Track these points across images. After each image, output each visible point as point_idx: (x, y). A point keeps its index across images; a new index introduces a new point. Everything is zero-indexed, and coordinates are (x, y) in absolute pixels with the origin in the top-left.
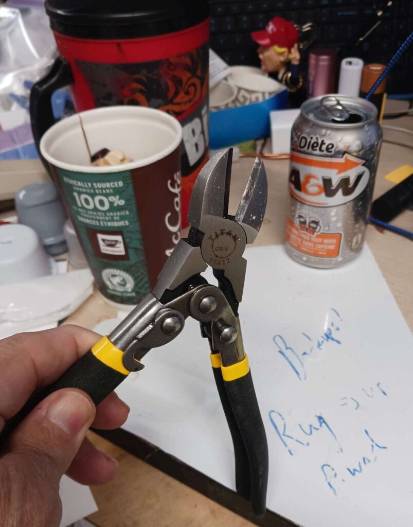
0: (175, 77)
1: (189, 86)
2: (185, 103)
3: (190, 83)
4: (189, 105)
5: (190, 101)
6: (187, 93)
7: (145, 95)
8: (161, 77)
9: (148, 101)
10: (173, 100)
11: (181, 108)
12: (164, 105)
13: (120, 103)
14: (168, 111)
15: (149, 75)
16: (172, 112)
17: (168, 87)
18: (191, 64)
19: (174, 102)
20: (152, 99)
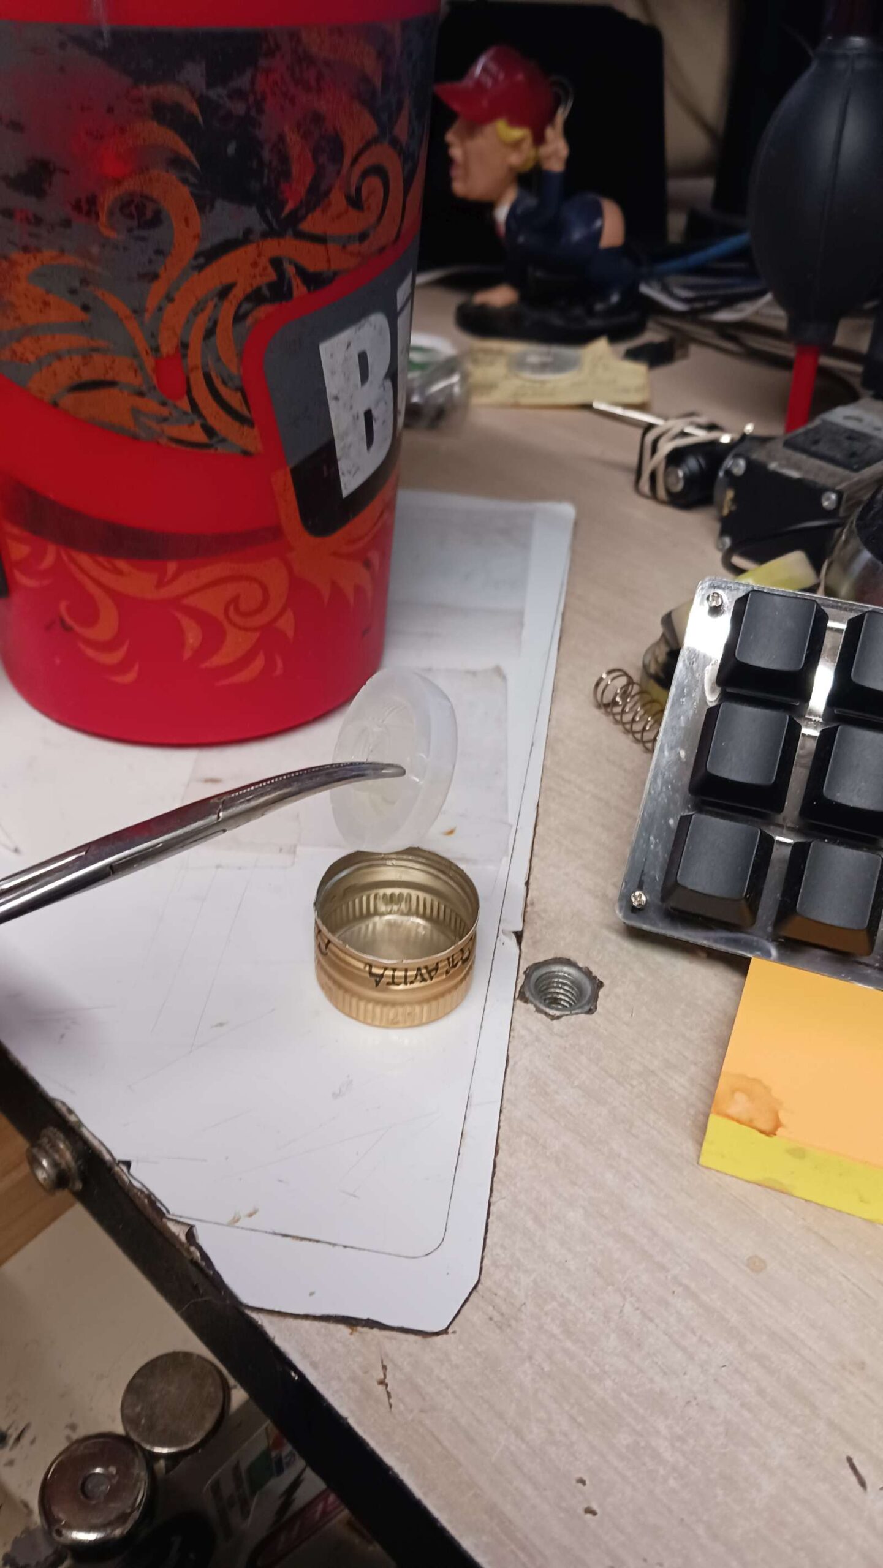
1: (365, 175)
2: (344, 241)
3: (366, 160)
4: (356, 253)
7: (192, 179)
8: (261, 111)
9: (201, 209)
10: (304, 217)
11: (329, 261)
12: (265, 235)
13: (85, 207)
14: (276, 263)
15: (212, 94)
16: (294, 271)
17: (284, 159)
18: (378, 82)
19: (305, 226)
20: (219, 204)
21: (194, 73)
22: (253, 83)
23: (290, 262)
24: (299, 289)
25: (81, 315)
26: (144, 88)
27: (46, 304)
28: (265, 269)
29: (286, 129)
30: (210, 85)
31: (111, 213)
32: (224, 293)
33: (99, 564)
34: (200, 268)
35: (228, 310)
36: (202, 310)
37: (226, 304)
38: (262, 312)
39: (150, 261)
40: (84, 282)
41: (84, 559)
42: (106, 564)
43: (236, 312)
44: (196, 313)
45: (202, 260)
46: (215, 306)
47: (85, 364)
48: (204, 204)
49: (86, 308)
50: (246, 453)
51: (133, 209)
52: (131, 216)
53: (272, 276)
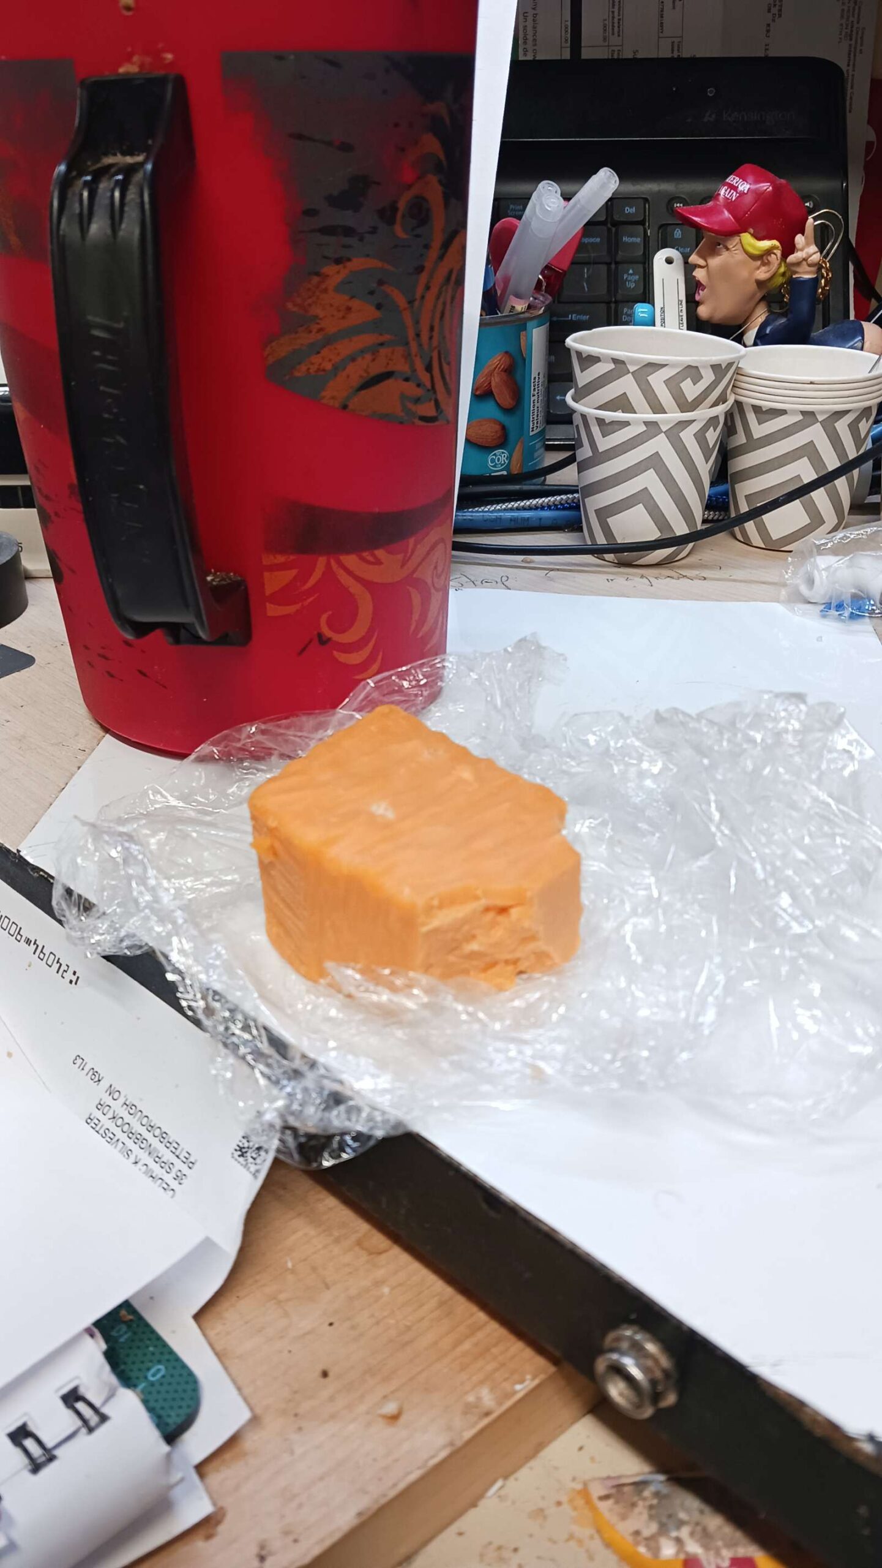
13: (386, 213)
25: (376, 315)
26: (428, 106)
27: (349, 309)
31: (403, 216)
39: (421, 256)
40: (381, 283)
47: (374, 360)
49: (379, 307)
51: (415, 210)
52: (413, 217)
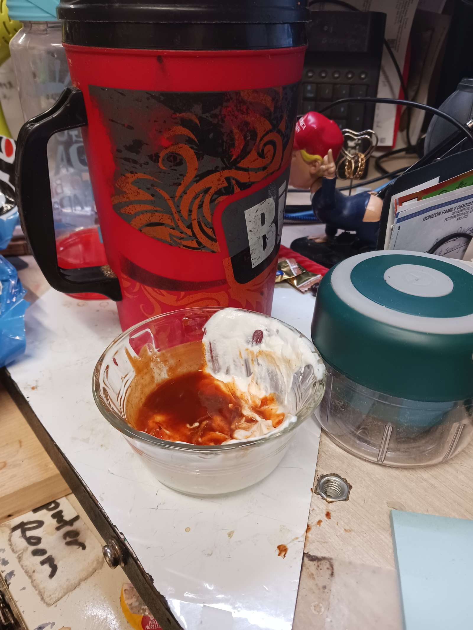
0: (247, 124)
1: (265, 145)
2: (256, 170)
3: (266, 139)
4: (261, 174)
5: (264, 168)
6: (262, 155)
7: (195, 147)
8: (223, 121)
9: (198, 159)
10: (239, 162)
11: (249, 178)
12: (223, 169)
13: (154, 158)
14: (228, 179)
15: (204, 116)
16: (235, 182)
17: (233, 139)
18: (272, 109)
19: (240, 165)
20: (206, 157)
21: (197, 108)
22: (221, 111)
23: (233, 179)
24: (237, 190)
25: (152, 198)
26: (178, 114)
28: (223, 181)
29: (233, 128)
30: (203, 113)
31: (163, 160)
32: (207, 191)
33: (155, 291)
34: (197, 181)
35: (208, 198)
36: (198, 198)
37: (207, 195)
38: (221, 199)
39: (178, 178)
40: (153, 185)
41: (149, 289)
42: (158, 291)
43: (211, 198)
44: (195, 198)
45: (198, 178)
46: (203, 196)
47: (152, 216)
48: (199, 157)
49: (153, 195)
50: (213, 252)
51: (172, 158)
52: (171, 161)
53: (226, 184)
